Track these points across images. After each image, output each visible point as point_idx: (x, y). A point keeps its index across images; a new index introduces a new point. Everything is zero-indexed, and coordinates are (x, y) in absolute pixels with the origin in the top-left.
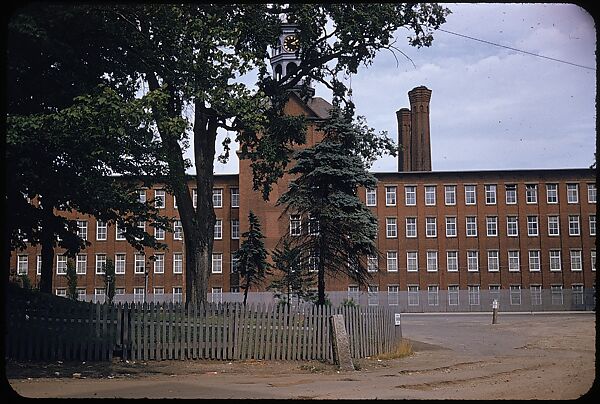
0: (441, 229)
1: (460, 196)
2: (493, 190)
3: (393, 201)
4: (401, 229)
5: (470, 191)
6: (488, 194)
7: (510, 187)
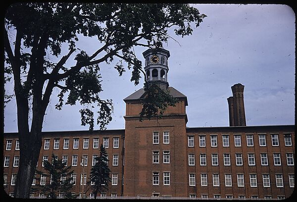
0: (245, 161)
1: (256, 141)
2: (276, 137)
3: (215, 144)
4: (221, 161)
5: (262, 139)
6: (274, 140)
7: (287, 136)
